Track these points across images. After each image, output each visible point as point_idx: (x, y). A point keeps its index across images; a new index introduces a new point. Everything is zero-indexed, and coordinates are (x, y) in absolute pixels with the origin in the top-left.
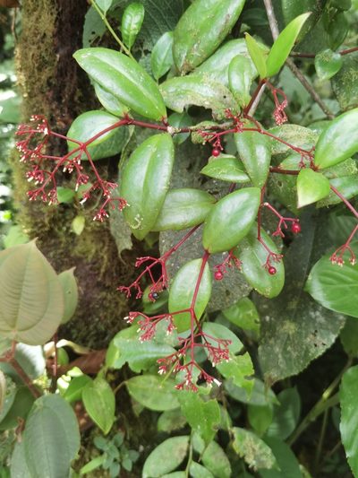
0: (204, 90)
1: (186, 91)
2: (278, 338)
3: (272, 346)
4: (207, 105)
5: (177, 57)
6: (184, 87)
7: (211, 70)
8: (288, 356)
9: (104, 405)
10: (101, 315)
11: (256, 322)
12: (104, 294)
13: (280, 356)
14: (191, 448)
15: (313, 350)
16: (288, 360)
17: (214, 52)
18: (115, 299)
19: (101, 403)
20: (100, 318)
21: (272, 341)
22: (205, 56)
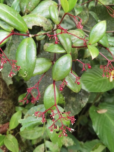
0: (38, 19)
1: (32, 20)
2: (70, 103)
3: (68, 106)
4: (41, 25)
5: (22, 8)
6: (30, 18)
7: (37, 12)
8: (74, 108)
9: (14, 144)
10: (3, 110)
11: (64, 100)
12: (3, 102)
13: (71, 109)
14: (46, 147)
15: (82, 105)
16: (74, 110)
17: (37, 5)
18: (7, 103)
19: (13, 144)
20: (3, 111)
21: (68, 105)
22: (34, 7)
